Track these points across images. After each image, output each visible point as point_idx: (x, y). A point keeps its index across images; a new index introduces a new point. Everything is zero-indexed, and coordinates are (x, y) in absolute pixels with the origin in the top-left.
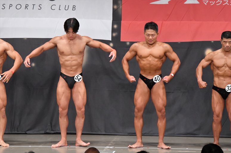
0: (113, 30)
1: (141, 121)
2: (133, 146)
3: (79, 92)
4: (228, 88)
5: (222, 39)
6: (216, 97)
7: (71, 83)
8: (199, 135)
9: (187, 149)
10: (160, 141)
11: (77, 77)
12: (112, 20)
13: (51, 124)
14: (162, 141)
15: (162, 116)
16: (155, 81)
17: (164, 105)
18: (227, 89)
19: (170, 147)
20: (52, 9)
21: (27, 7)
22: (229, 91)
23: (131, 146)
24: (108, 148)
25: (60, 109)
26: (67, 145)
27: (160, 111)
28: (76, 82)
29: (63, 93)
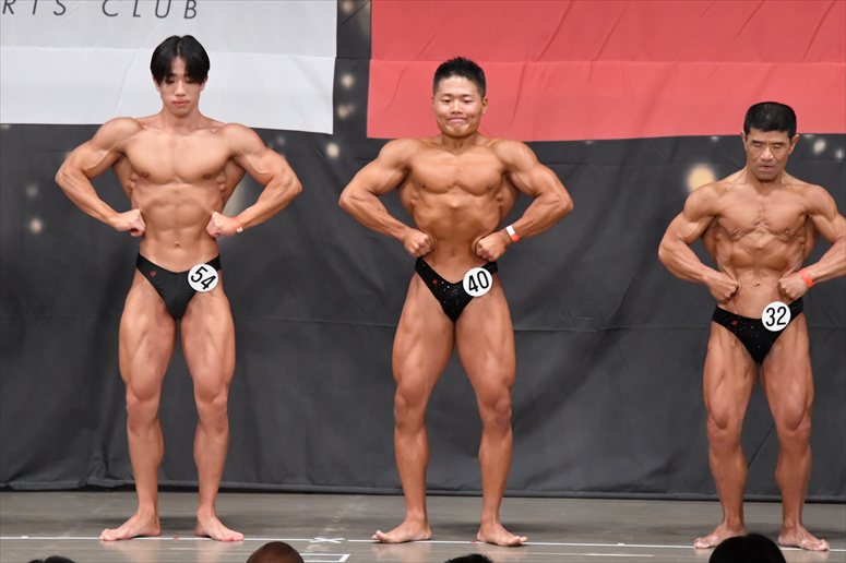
0: (339, 96)
1: (420, 440)
2: (392, 536)
3: (208, 333)
4: (772, 316)
5: (747, 131)
6: (723, 349)
7: (176, 298)
8: (664, 492)
9: (619, 545)
10: (487, 515)
11: (198, 272)
12: (335, 55)
13: (105, 450)
14: (494, 516)
15: (497, 420)
16: (471, 289)
17: (505, 381)
18: (766, 318)
19: (523, 539)
20: (105, 12)
21: (9, 5)
22: (775, 328)
23: (384, 536)
24: (321, 544)
25: (131, 398)
26: (158, 531)
27: (492, 404)
28: (195, 291)
29: (144, 333)
